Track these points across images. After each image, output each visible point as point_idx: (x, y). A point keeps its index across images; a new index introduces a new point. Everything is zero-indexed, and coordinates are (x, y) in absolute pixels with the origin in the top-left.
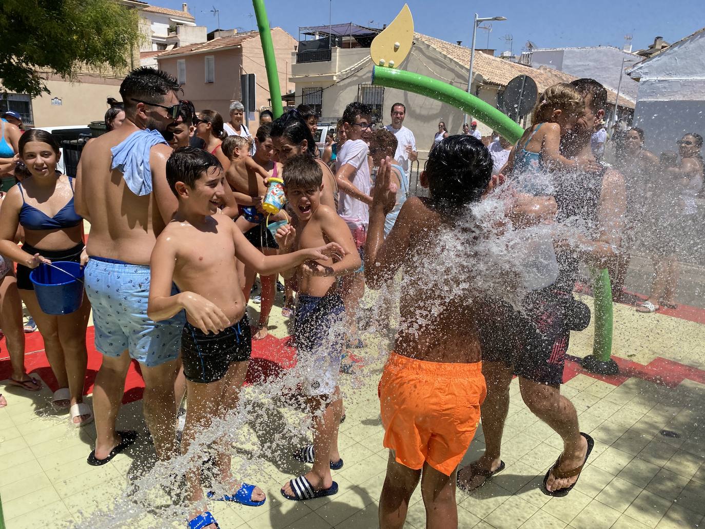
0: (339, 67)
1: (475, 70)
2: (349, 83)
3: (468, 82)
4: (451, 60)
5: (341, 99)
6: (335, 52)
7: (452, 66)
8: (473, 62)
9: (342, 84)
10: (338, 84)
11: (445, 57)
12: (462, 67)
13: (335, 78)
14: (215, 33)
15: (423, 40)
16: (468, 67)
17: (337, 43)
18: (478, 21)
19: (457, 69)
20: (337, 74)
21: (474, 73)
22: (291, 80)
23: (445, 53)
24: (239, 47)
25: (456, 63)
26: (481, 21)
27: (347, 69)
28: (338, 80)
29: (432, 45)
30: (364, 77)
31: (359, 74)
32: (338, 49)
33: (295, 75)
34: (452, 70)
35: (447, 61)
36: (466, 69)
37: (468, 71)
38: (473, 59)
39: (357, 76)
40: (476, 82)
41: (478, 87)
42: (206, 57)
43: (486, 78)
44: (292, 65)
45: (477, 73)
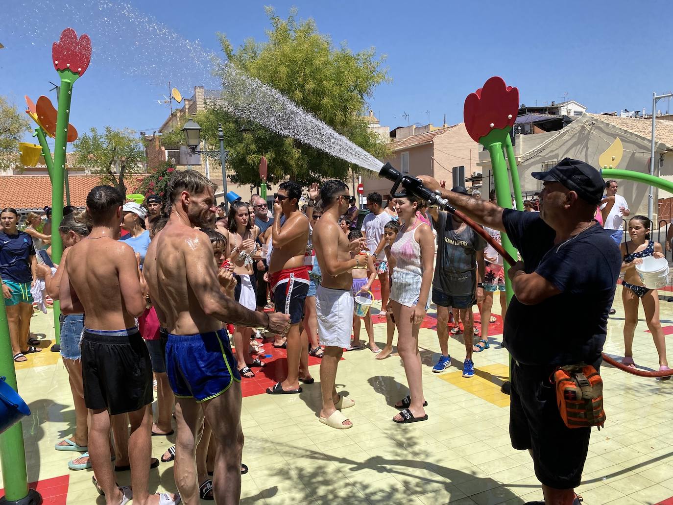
0: (522, 151)
1: (657, 140)
2: (532, 163)
3: (651, 151)
4: (632, 134)
5: (526, 176)
6: (519, 138)
7: (634, 139)
8: (655, 132)
9: (526, 163)
10: (523, 164)
11: (626, 132)
12: (644, 139)
13: (519, 160)
14: (397, 130)
15: (602, 120)
16: (650, 138)
17: (520, 131)
18: (656, 98)
19: (639, 141)
20: (521, 156)
21: (656, 143)
22: (478, 164)
23: (625, 129)
24: (431, 142)
25: (638, 136)
26: (660, 98)
27: (530, 151)
28: (522, 161)
29: (612, 124)
30: (547, 156)
31: (542, 154)
32: (522, 136)
33: (482, 161)
34: (634, 143)
35: (628, 135)
36: (648, 140)
37: (651, 141)
38: (654, 128)
39: (540, 156)
40: (659, 150)
41: (662, 155)
42: (402, 153)
43: (670, 146)
44: (479, 153)
45: (660, 142)
